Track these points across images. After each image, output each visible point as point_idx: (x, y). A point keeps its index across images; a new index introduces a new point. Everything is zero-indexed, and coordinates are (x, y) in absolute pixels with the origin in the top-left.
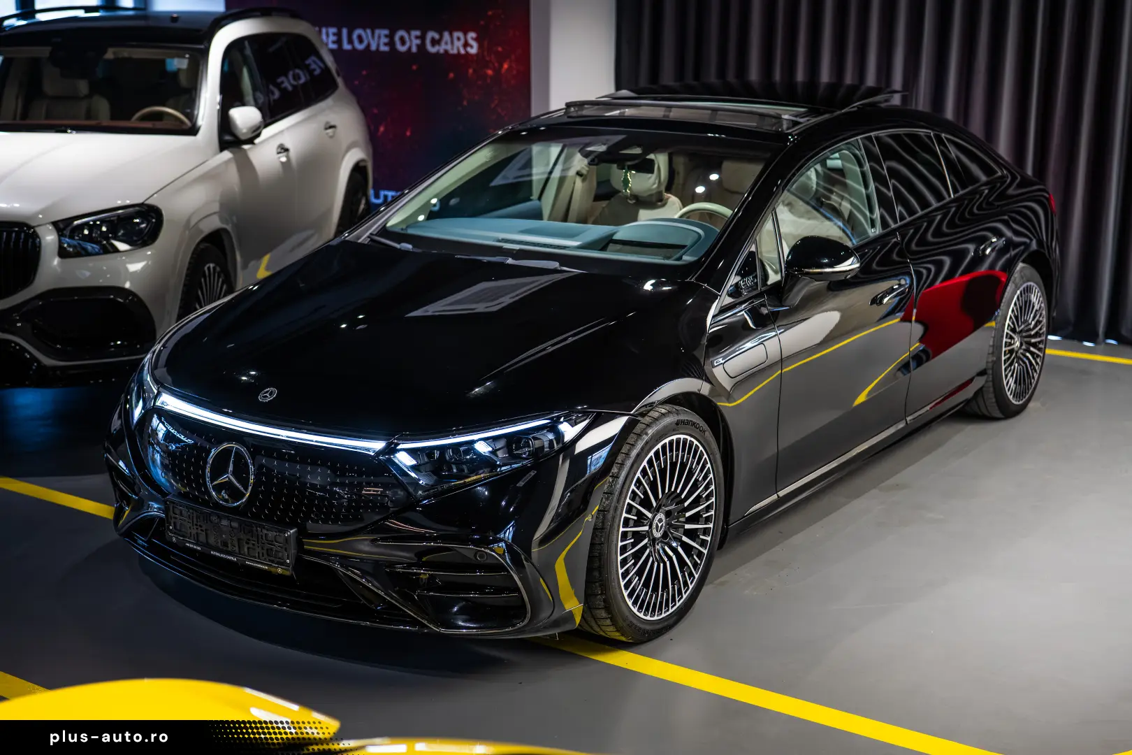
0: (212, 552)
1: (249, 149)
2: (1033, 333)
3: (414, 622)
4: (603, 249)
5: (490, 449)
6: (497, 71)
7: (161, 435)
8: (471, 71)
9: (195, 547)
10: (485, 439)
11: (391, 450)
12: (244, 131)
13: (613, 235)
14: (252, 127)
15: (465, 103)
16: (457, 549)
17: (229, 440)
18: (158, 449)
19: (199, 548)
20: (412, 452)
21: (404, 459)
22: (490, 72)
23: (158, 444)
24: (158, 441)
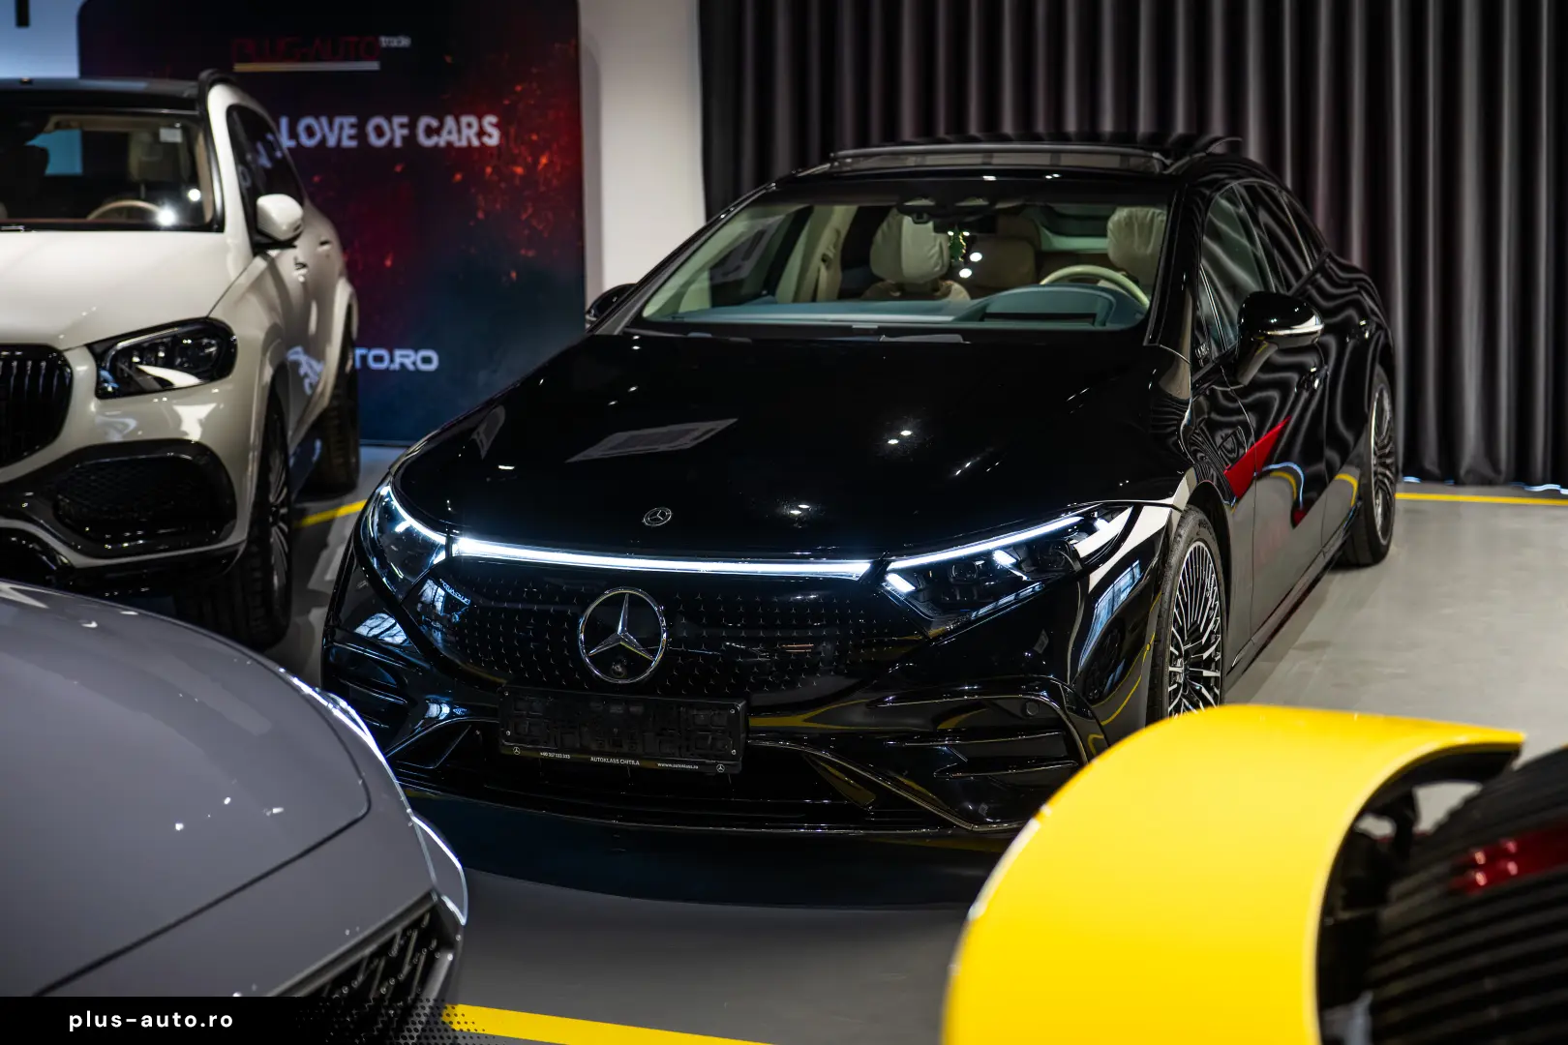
0: (592, 759)
1: (278, 256)
2: (1387, 451)
3: (932, 820)
4: (982, 319)
5: (1015, 561)
6: (531, 168)
7: (439, 605)
8: (489, 170)
9: (559, 756)
10: (1005, 548)
11: (879, 572)
12: (284, 228)
13: (985, 307)
14: (293, 224)
15: (480, 215)
16: (998, 702)
17: (611, 586)
18: (438, 625)
19: (568, 756)
20: (905, 573)
21: (898, 585)
22: (519, 170)
23: (438, 618)
24: (437, 615)
